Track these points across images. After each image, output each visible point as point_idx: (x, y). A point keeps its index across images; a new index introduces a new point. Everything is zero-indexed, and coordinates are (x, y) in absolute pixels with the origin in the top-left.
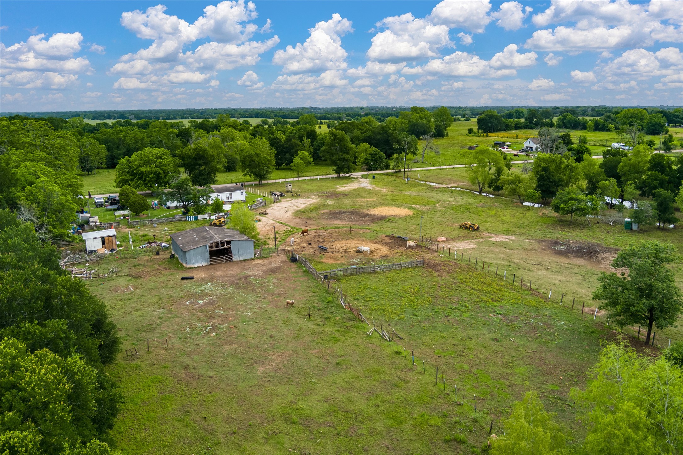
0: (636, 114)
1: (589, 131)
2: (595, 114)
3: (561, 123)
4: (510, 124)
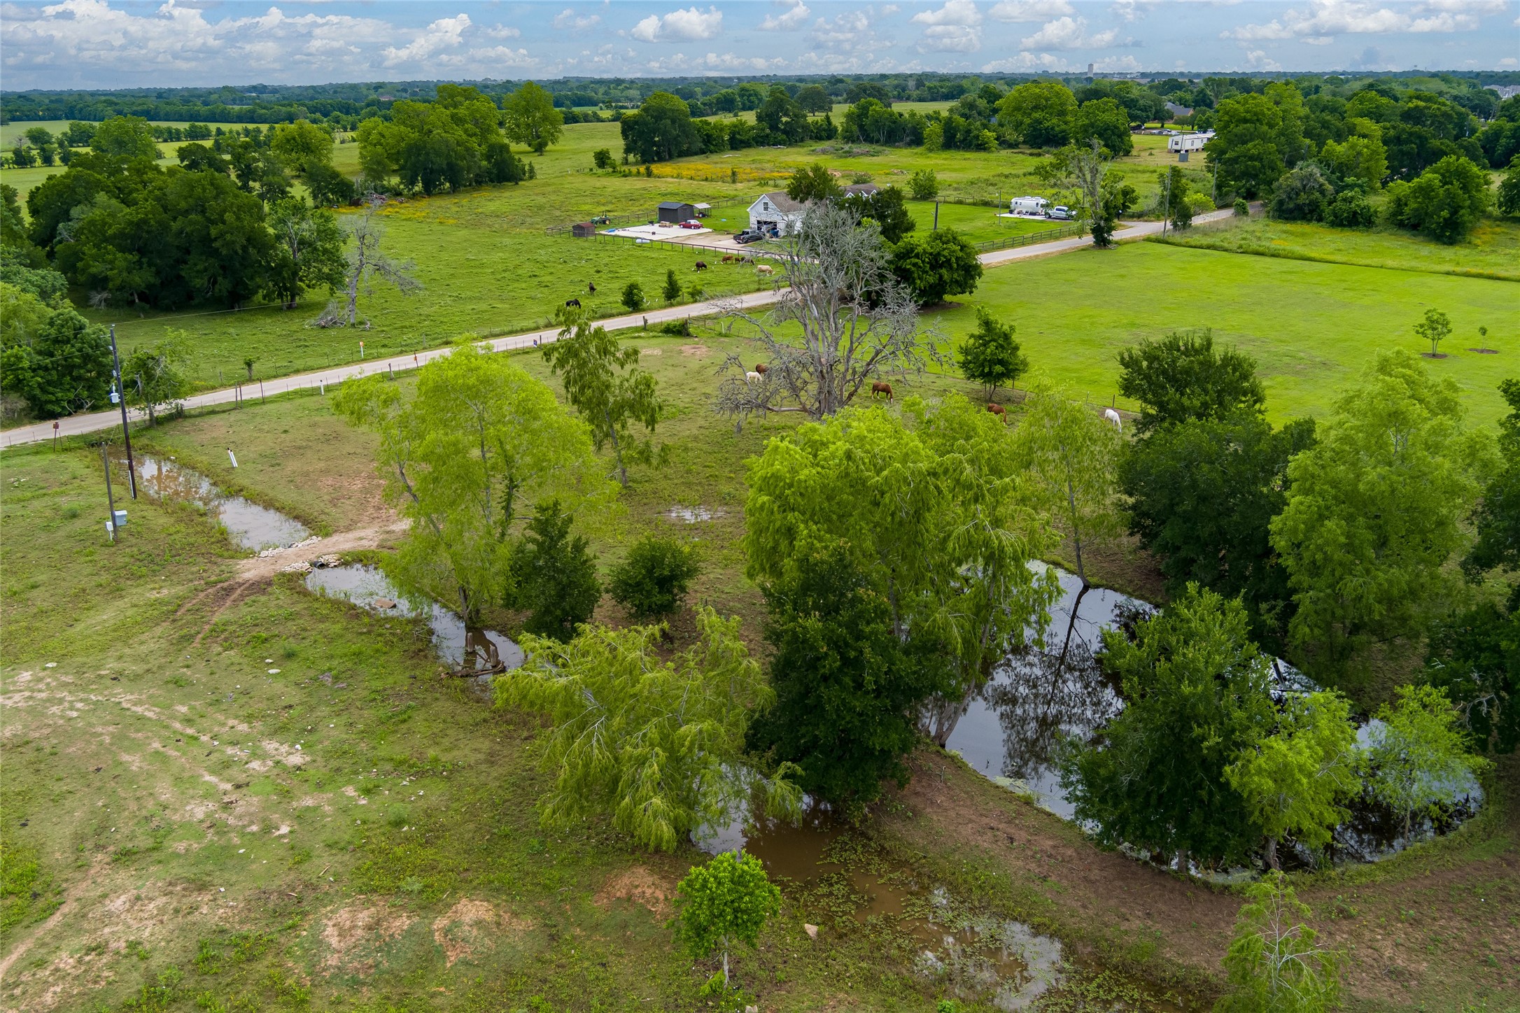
0: (1047, 99)
1: (930, 150)
2: (926, 94)
3: (855, 128)
4: (715, 133)
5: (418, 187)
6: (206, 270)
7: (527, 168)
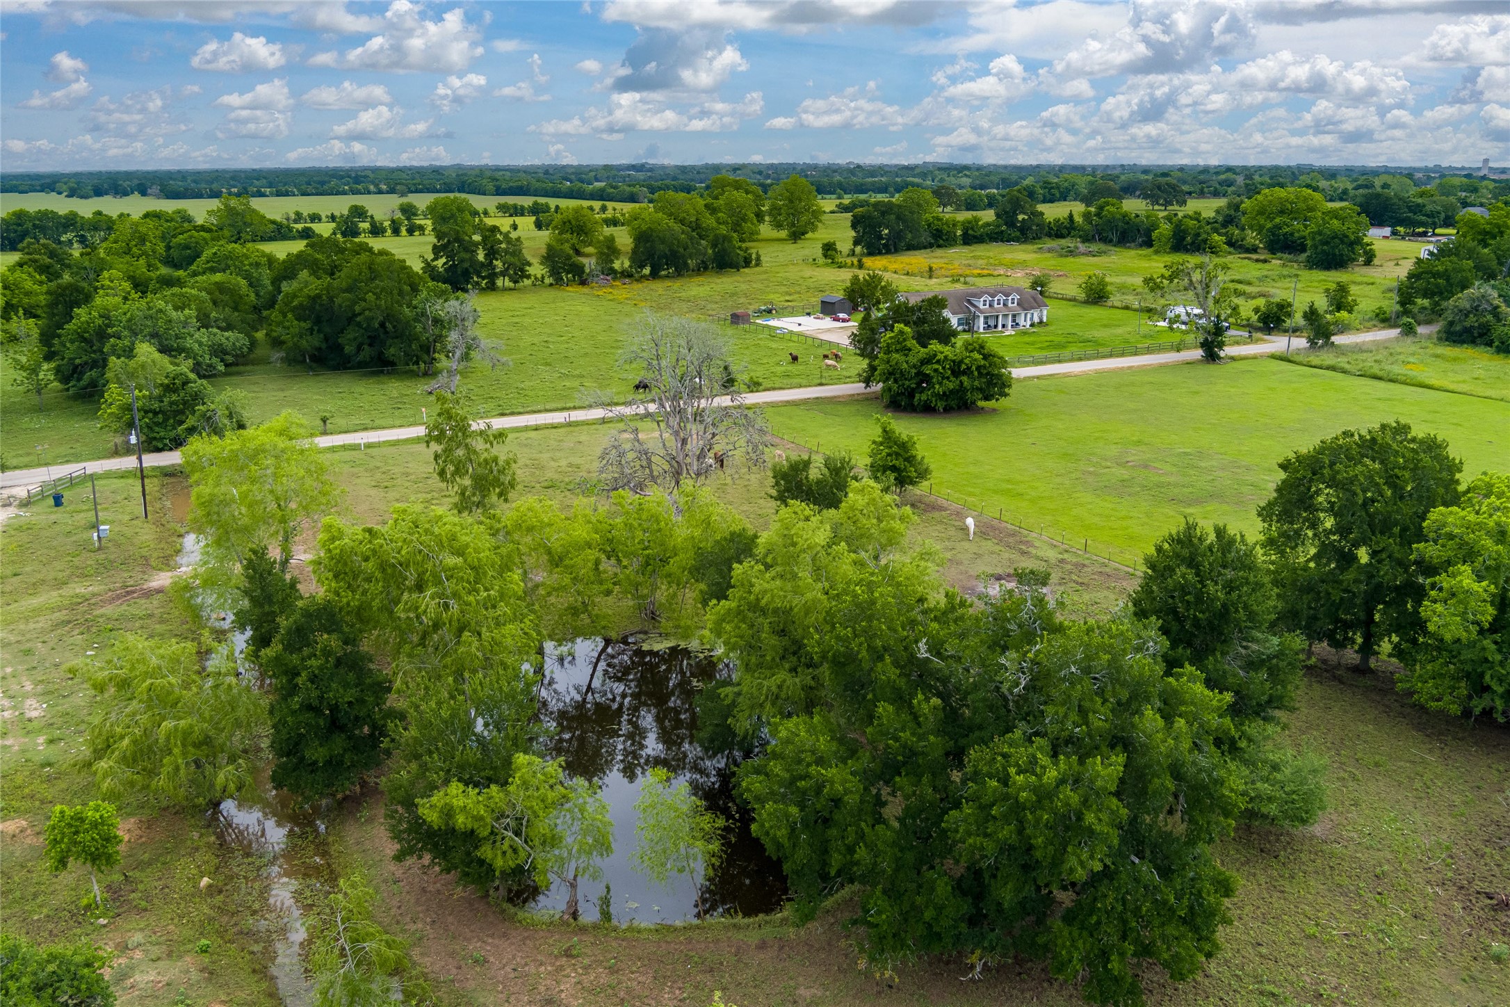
0: (1293, 204)
1: (1156, 253)
3: (1091, 227)
4: (947, 229)
5: (647, 271)
6: (355, 339)
7: (754, 256)
